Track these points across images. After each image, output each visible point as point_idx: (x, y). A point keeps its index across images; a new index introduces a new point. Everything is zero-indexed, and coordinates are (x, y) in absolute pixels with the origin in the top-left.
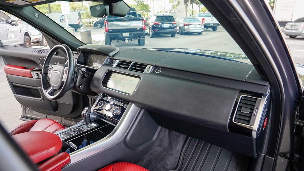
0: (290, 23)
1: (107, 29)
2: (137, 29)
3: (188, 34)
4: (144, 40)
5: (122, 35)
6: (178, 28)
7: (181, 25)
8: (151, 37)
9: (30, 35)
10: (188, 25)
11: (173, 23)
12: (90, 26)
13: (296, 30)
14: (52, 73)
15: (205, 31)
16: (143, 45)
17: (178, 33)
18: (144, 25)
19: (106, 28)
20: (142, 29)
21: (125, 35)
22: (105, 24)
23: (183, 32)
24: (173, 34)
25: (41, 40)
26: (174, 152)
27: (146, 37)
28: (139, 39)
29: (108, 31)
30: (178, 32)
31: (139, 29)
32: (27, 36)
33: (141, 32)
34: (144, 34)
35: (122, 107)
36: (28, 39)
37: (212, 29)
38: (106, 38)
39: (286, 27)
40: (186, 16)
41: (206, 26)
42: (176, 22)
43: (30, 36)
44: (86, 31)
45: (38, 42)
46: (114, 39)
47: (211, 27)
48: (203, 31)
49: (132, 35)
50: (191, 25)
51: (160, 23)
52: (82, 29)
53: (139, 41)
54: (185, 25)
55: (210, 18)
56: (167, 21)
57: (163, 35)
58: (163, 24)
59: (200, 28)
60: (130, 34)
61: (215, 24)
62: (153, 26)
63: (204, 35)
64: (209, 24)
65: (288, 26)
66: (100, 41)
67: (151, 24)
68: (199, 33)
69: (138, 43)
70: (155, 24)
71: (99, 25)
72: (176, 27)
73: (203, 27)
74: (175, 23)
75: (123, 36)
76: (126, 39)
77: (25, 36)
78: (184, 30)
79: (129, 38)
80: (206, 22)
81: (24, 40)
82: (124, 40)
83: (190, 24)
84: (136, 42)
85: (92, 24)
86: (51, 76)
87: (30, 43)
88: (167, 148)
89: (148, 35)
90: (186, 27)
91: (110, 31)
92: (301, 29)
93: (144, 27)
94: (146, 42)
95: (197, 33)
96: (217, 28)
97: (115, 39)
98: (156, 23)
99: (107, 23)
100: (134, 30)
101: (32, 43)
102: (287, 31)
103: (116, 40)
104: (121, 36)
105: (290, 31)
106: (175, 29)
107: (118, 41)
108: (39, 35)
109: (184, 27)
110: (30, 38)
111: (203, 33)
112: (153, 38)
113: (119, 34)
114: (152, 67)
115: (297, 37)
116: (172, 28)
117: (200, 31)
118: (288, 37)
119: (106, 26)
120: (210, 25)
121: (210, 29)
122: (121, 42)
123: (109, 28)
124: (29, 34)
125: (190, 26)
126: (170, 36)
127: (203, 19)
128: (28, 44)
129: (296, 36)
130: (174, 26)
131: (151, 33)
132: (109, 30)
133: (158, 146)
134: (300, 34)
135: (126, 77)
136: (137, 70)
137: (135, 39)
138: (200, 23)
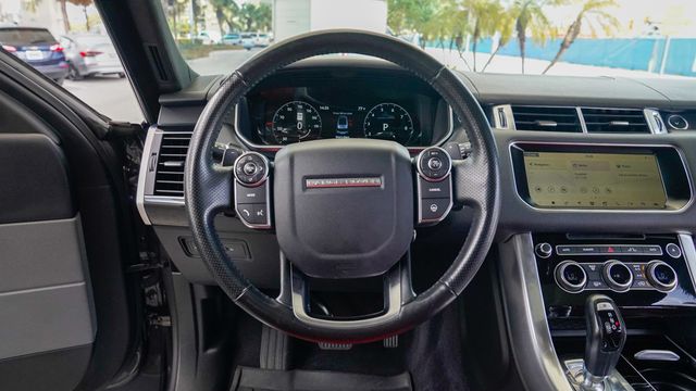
3: (91, 77)
7: (73, 56)
10: (92, 54)
11: (53, 48)
17: (67, 78)
23: (83, 73)
30: (67, 73)
35: (665, 259)
42: (60, 47)
50: (100, 55)
54: (83, 55)
72: (62, 59)
74: (60, 50)
78: (84, 67)
83: (98, 53)
90: (88, 61)
95: (117, 75)
106: (61, 64)
109: (82, 60)
116: (52, 62)
125: (98, 58)
130: (57, 56)
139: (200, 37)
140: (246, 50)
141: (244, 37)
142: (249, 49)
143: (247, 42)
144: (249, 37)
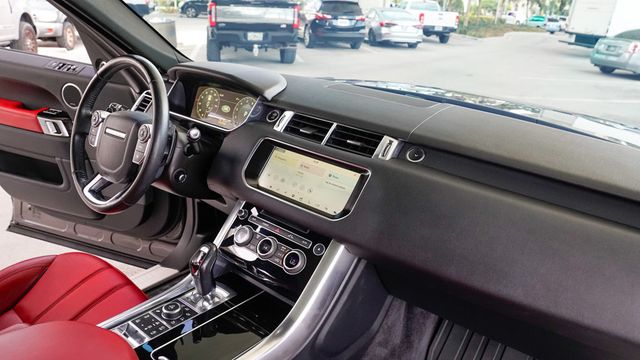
0: (605, 41)
1: (213, 20)
2: (279, 25)
3: (387, 44)
4: (294, 52)
5: (246, 37)
6: (366, 31)
7: (374, 25)
8: (308, 47)
9: (34, 20)
10: (389, 25)
11: (358, 18)
12: (172, 11)
13: (618, 55)
14: (101, 136)
15: (424, 41)
16: (291, 61)
17: (365, 42)
18: (296, 20)
19: (211, 18)
20: (291, 28)
21: (253, 36)
22: (208, 9)
23: (379, 40)
24: (355, 44)
25: (60, 34)
26: (414, 355)
27: (299, 45)
28: (282, 48)
29: (214, 25)
30: (366, 39)
31: (284, 26)
32: (26, 21)
33: (290, 34)
34: (296, 39)
35: (308, 252)
36: (30, 30)
37: (437, 39)
38: (210, 42)
39: (596, 46)
40: (384, 4)
41: (428, 31)
42: (364, 17)
43: (35, 24)
44: (164, 21)
45: (53, 39)
46: (228, 44)
47: (437, 33)
48: (419, 42)
49: (270, 39)
50: (396, 27)
51: (329, 17)
52: (154, 16)
53: (283, 53)
54: (382, 25)
55: (436, 13)
56: (346, 14)
57: (334, 43)
58: (336, 18)
59: (416, 35)
60: (265, 37)
61: (445, 28)
62: (314, 21)
63: (421, 49)
64: (434, 27)
65: (600, 46)
66: (194, 46)
67: (310, 17)
68: (412, 46)
69: (278, 58)
70: (317, 18)
71: (192, 11)
72: (363, 27)
73: (421, 32)
74: (363, 20)
75: (249, 39)
76: (256, 46)
77: (21, 20)
78: (381, 35)
79: (262, 45)
80: (427, 22)
81: (20, 32)
82: (251, 49)
83: (394, 25)
84: (275, 54)
85: (176, 7)
86: (99, 144)
87: (33, 39)
88: (399, 347)
89: (302, 40)
90: (384, 30)
91: (220, 25)
92: (627, 55)
93: (296, 23)
94: (297, 57)
95: (406, 45)
96: (448, 37)
97: (229, 46)
98: (321, 15)
99: (213, 7)
100: (274, 27)
101: (39, 38)
102: (597, 56)
103: (232, 48)
104: (244, 40)
105: (603, 57)
106: (362, 31)
107: (236, 50)
108: (55, 22)
109: (380, 30)
110: (34, 27)
111: (419, 45)
112: (312, 47)
113: (241, 33)
114: (395, 143)
115: (616, 71)
116: (355, 29)
117: (413, 41)
118: (597, 69)
119: (210, 13)
120: (436, 29)
121: (434, 38)
122: (243, 52)
123: (219, 20)
124: (33, 18)
125: (393, 28)
126: (349, 46)
127: (422, 15)
128: (29, 42)
129: (614, 69)
130: (359, 24)
131: (307, 37)
132: (217, 23)
133: (380, 344)
134: (623, 66)
135: (316, 165)
136: (354, 147)
137: (274, 48)
138: (415, 24)
139: (503, 17)
140: (548, 34)
141: (550, 20)
142: (552, 32)
143: (553, 26)
144: (555, 21)
